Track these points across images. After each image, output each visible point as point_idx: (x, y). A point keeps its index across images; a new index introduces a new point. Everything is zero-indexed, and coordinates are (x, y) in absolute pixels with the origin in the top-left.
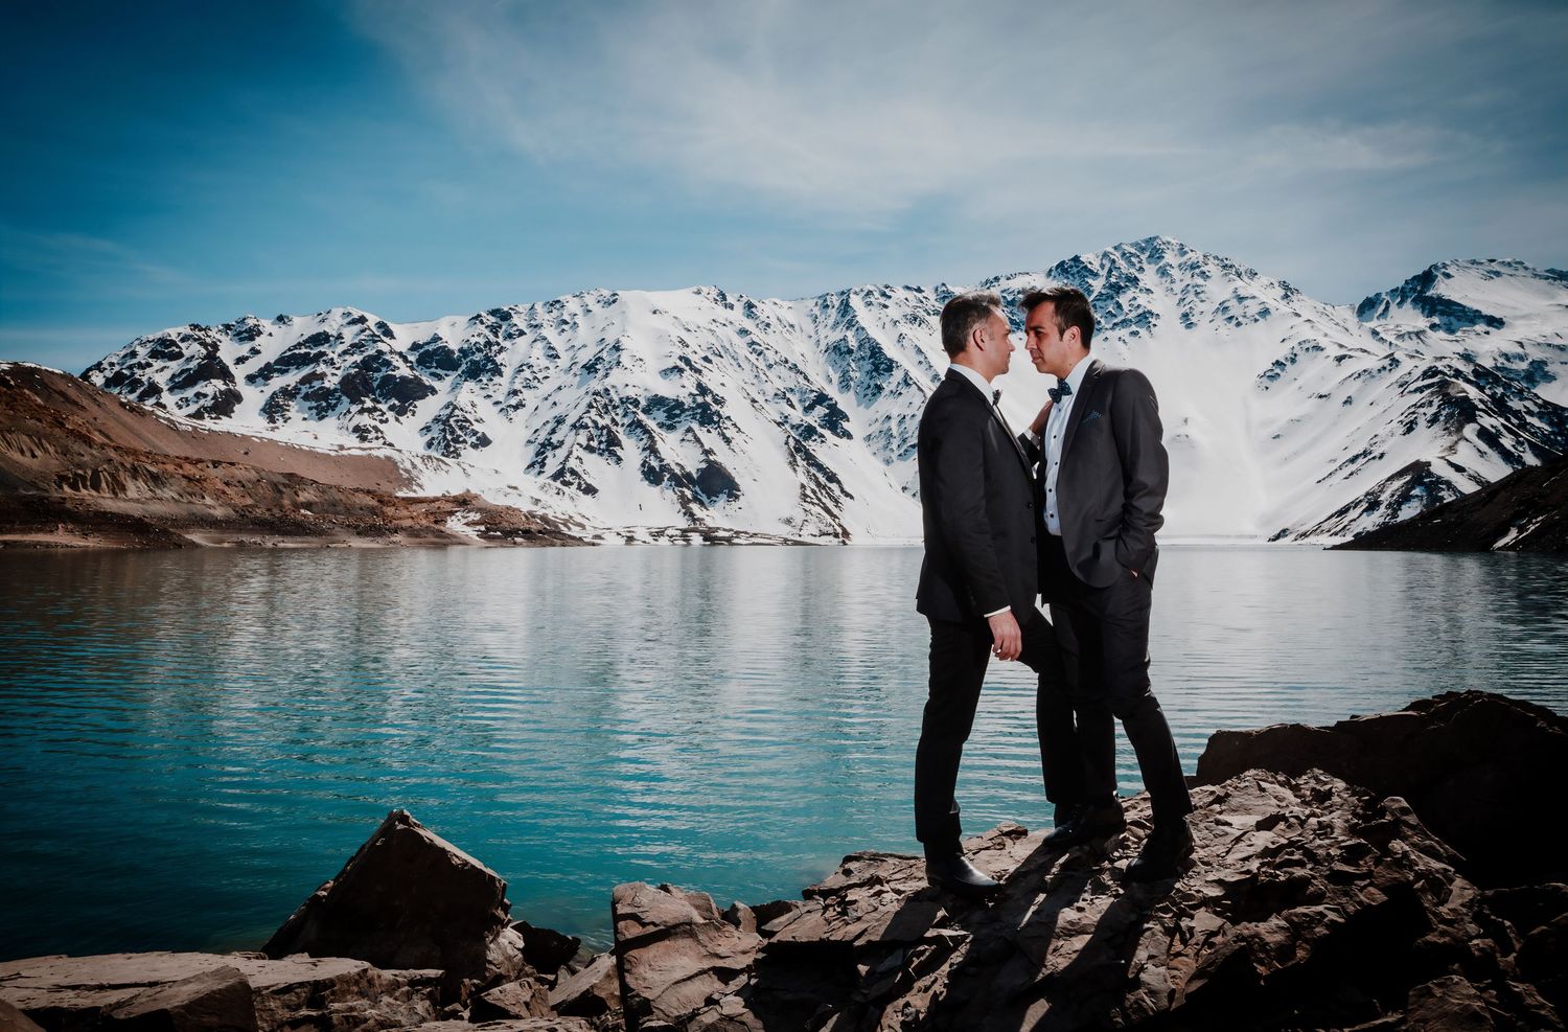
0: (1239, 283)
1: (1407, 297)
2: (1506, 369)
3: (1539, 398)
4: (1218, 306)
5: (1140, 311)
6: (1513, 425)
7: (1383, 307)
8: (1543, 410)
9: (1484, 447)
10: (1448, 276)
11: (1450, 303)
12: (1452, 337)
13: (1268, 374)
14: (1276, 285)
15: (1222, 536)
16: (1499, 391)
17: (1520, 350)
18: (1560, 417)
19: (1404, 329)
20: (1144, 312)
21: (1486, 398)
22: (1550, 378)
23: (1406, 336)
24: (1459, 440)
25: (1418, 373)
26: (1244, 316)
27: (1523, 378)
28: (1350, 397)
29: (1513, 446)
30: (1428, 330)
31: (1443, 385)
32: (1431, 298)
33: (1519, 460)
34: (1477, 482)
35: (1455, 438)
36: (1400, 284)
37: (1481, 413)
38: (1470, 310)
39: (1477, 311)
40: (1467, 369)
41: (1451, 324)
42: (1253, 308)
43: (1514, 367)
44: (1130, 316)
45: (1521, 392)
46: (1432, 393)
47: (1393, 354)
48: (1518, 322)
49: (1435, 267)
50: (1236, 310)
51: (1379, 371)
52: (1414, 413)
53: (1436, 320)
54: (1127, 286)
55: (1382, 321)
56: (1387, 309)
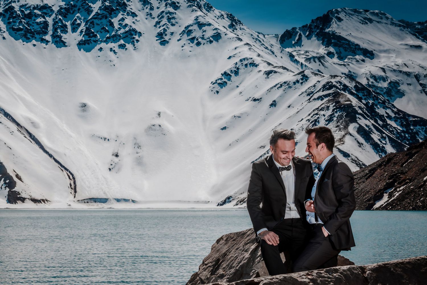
0: (199, 13)
1: (313, 32)
2: (374, 86)
3: (395, 107)
4: (183, 29)
5: (127, 29)
6: (379, 125)
7: (297, 38)
8: (397, 115)
9: (361, 140)
10: (340, 20)
11: (340, 38)
12: (341, 62)
13: (219, 81)
14: (225, 16)
15: (185, 202)
16: (371, 102)
17: (383, 74)
18: (407, 120)
19: (311, 55)
20: (130, 30)
21: (363, 106)
22: (402, 94)
23: (312, 60)
24: (346, 134)
25: (320, 86)
26: (203, 38)
27: (384, 93)
28: (274, 101)
29: (379, 140)
30: (326, 56)
31: (336, 95)
32: (328, 33)
33: (383, 150)
34: (357, 164)
35: (343, 133)
36: (309, 23)
37: (360, 116)
38: (353, 43)
39: (357, 45)
40: (351, 85)
41: (341, 53)
42: (209, 33)
43: (380, 85)
44: (119, 32)
45: (384, 102)
46: (329, 101)
47: (303, 72)
48: (382, 55)
49: (331, 11)
50: (197, 33)
51: (295, 83)
52: (317, 114)
53: (332, 49)
54: (117, 9)
55: (298, 48)
56: (300, 39)
